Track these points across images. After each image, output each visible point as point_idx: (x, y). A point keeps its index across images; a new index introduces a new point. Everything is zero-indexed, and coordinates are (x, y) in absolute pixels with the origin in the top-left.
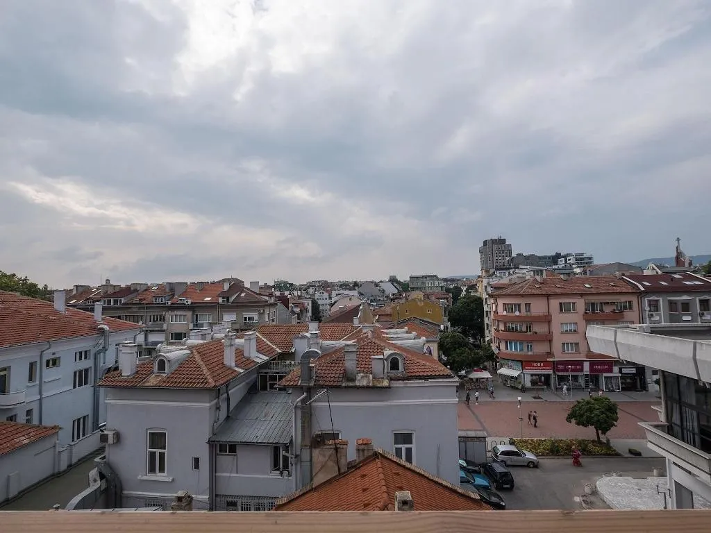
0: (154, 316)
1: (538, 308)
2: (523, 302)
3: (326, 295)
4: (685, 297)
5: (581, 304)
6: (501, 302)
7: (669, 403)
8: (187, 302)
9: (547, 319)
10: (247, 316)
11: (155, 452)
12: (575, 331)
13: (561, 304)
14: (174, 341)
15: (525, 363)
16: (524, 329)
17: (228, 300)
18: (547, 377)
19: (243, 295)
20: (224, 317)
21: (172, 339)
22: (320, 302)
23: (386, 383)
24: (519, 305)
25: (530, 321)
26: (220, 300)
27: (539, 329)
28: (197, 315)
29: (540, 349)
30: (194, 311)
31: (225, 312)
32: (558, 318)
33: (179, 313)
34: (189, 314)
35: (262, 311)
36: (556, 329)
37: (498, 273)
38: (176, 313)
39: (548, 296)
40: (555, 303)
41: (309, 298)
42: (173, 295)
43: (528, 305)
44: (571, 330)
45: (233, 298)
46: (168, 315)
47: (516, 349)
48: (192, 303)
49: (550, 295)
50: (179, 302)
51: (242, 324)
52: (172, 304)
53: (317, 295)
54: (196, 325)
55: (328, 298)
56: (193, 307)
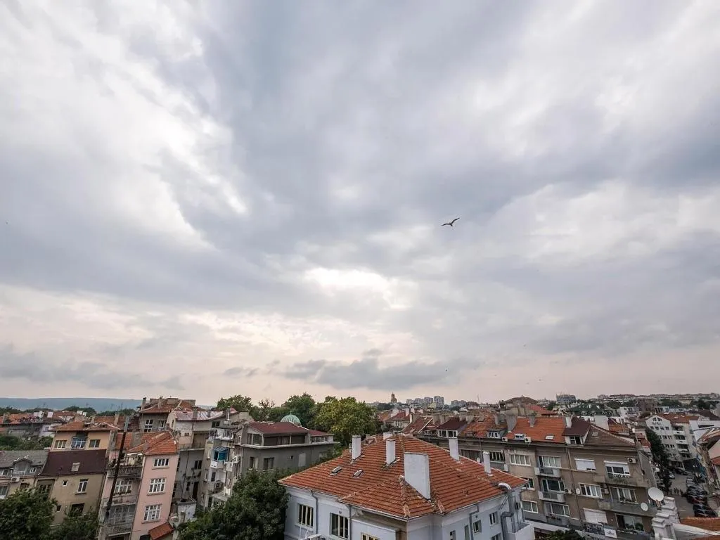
0: (494, 453)
3: (666, 422)
8: (527, 440)
10: (612, 466)
17: (578, 442)
19: (595, 434)
20: (577, 463)
22: (658, 432)
26: (568, 441)
28: (540, 457)
30: (536, 452)
31: (576, 456)
33: (520, 453)
34: (532, 455)
35: (634, 461)
38: (515, 452)
42: (506, 429)
45: (584, 438)
46: (508, 454)
48: (533, 441)
50: (516, 438)
51: (607, 477)
52: (509, 440)
53: (649, 422)
54: (542, 471)
55: (670, 428)
56: (535, 447)
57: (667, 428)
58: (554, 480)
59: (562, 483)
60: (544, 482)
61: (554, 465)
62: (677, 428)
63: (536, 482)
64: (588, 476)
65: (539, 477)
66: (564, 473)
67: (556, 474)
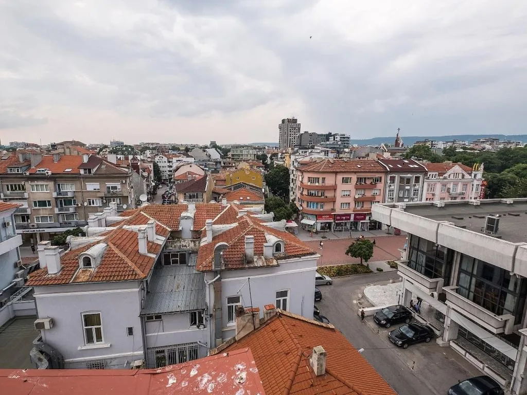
0: (15, 185)
1: (330, 180)
2: (321, 176)
3: (165, 159)
4: (409, 175)
5: (354, 178)
6: (306, 176)
7: (411, 249)
8: (47, 173)
9: (334, 188)
10: (110, 186)
11: (91, 329)
12: (349, 195)
13: (343, 178)
14: (37, 207)
15: (318, 216)
16: (320, 195)
17: (90, 172)
18: (330, 224)
19: (103, 167)
20: (87, 186)
21: (35, 206)
22: (159, 164)
23: (275, 263)
24: (318, 178)
25: (324, 189)
26: (82, 172)
27: (329, 194)
28: (59, 185)
29: (328, 207)
30: (55, 182)
31: (88, 182)
32: (341, 187)
33: (40, 183)
34: (51, 184)
35: (124, 182)
36: (339, 193)
37: (300, 151)
38: (36, 183)
39: (336, 173)
40: (340, 177)
41: (151, 162)
42: (30, 165)
43: (324, 179)
44: (347, 195)
45: (95, 170)
46: (28, 185)
47: (313, 207)
48: (52, 174)
49: (337, 172)
50: (38, 172)
51: (106, 193)
52: (30, 174)
53: (157, 159)
54: (59, 194)
55: (167, 162)
56: (54, 178)
57: (165, 162)
58: (69, 199)
59: (74, 201)
60: (61, 201)
61: (69, 189)
62: (169, 162)
63: (53, 202)
64: (94, 194)
65: (56, 199)
66: (76, 194)
67: (70, 195)
